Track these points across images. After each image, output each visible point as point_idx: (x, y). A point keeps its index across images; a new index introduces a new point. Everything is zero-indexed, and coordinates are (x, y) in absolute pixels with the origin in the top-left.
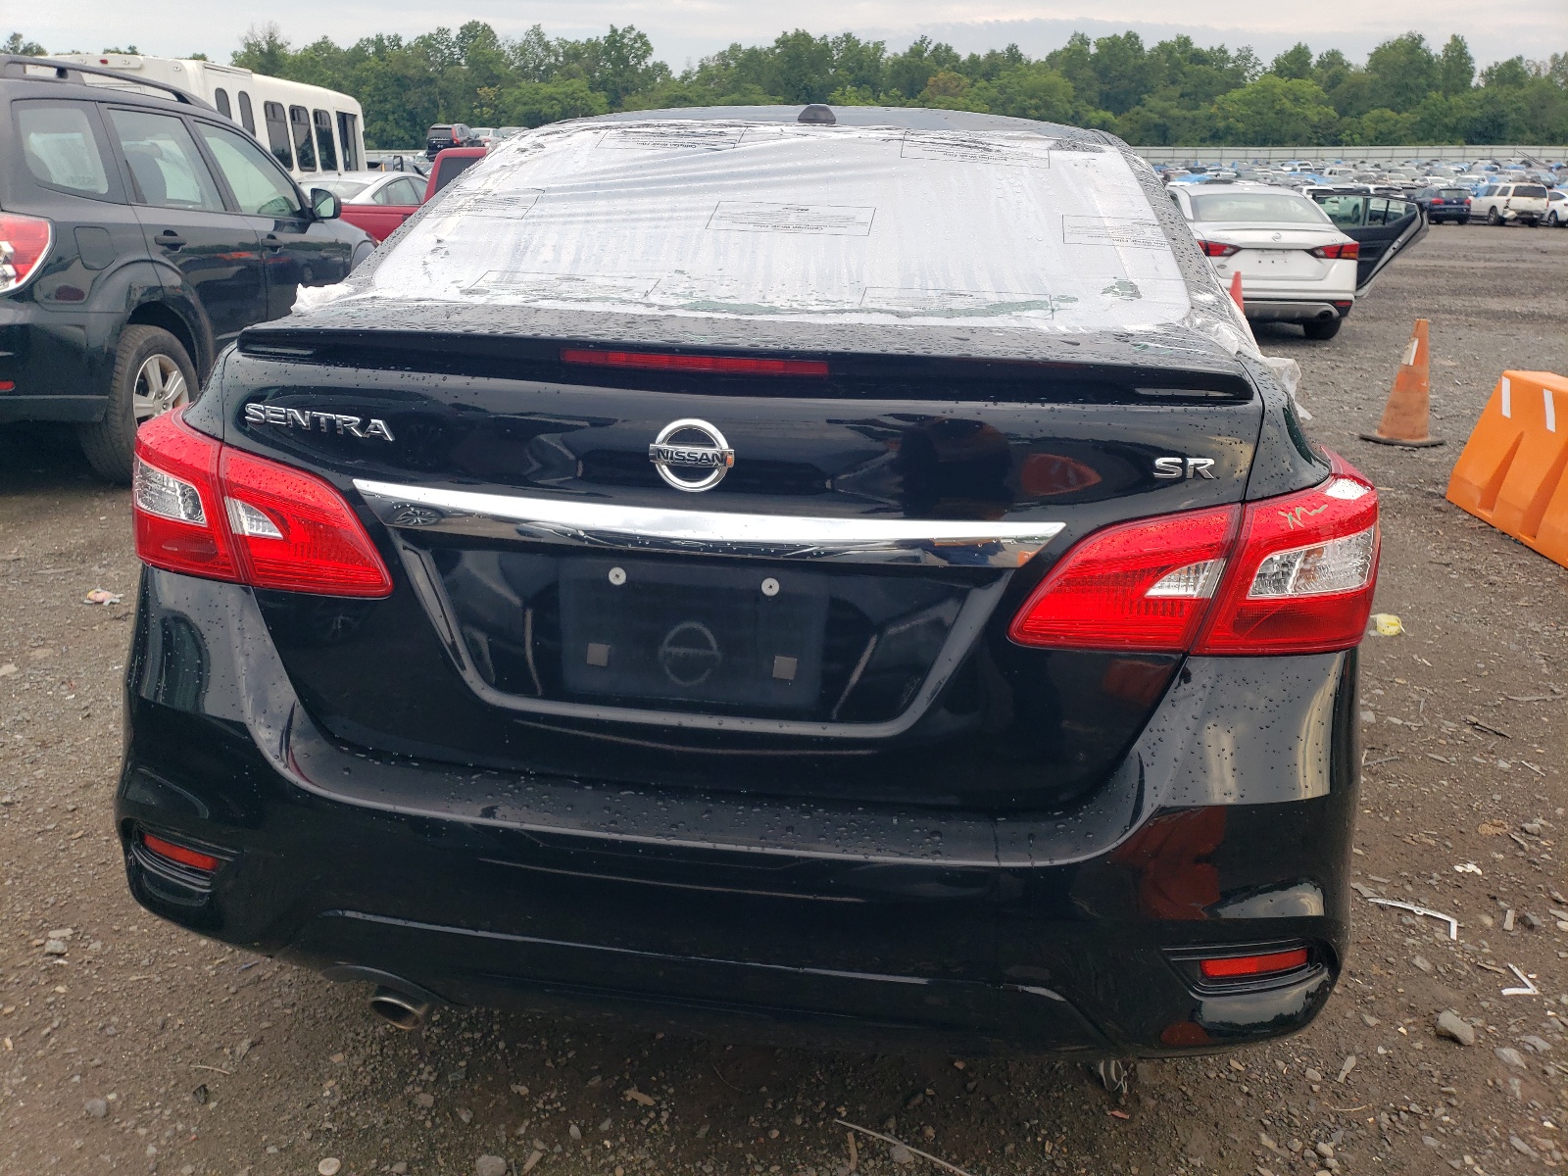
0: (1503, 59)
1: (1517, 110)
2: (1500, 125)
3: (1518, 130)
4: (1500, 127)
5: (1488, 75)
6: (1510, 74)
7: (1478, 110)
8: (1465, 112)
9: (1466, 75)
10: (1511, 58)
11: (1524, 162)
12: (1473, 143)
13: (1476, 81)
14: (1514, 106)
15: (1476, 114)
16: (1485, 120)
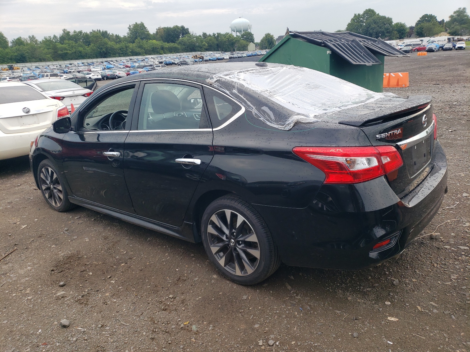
0: (16, 38)
1: (27, 52)
2: (24, 57)
3: (29, 58)
4: (24, 58)
5: (13, 42)
6: (19, 42)
7: (16, 53)
8: (12, 54)
9: (6, 43)
10: (18, 38)
11: (36, 67)
12: (18, 63)
13: (10, 45)
14: (26, 51)
15: (16, 54)
16: (19, 56)
